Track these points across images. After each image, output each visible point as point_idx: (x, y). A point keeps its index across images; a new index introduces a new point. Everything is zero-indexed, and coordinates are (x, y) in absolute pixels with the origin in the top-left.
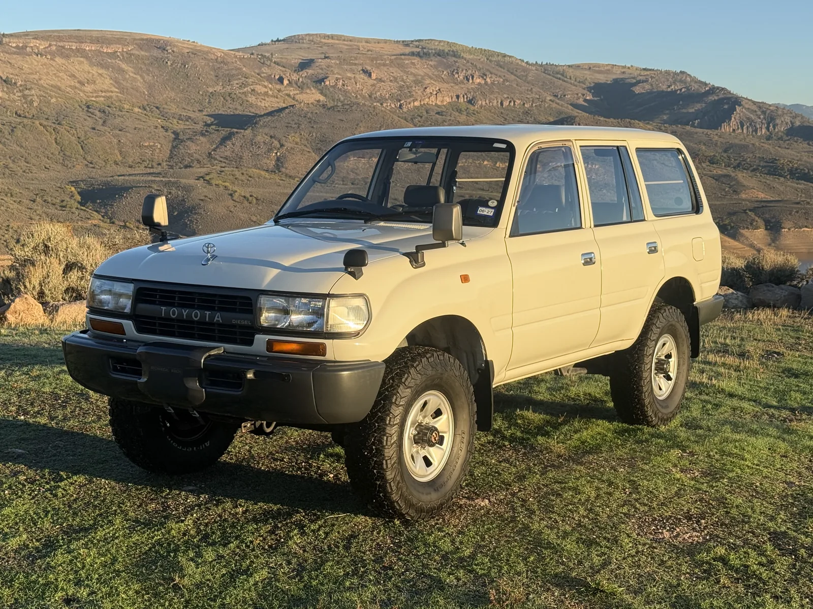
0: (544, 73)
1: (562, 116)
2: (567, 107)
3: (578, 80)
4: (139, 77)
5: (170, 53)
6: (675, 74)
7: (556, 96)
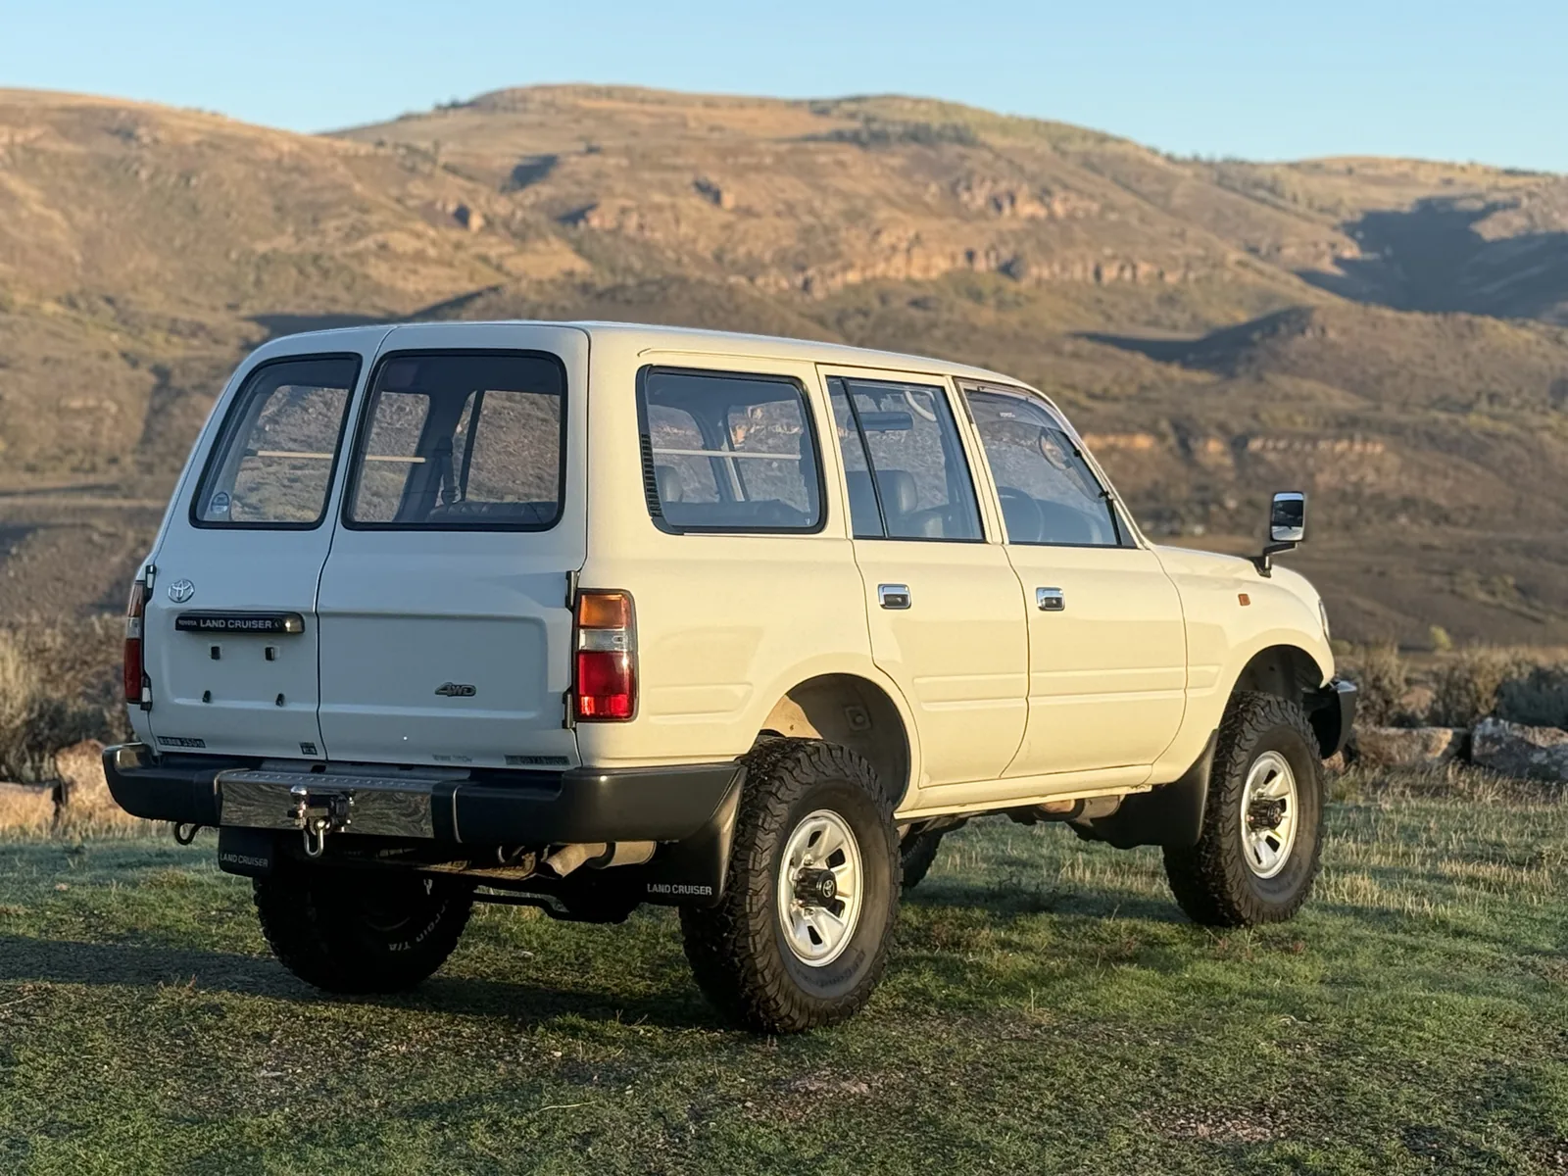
0: (1219, 184)
1: (1276, 307)
2: (1287, 283)
3: (1317, 203)
4: (57, 216)
5: (145, 146)
7: (1254, 251)
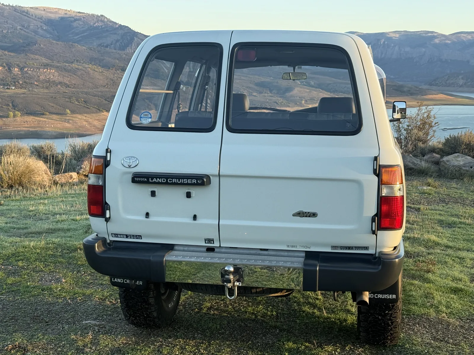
0: (15, 11)
1: (29, 39)
2: (31, 34)
3: (37, 17)
6: (98, 16)
7: (23, 26)
